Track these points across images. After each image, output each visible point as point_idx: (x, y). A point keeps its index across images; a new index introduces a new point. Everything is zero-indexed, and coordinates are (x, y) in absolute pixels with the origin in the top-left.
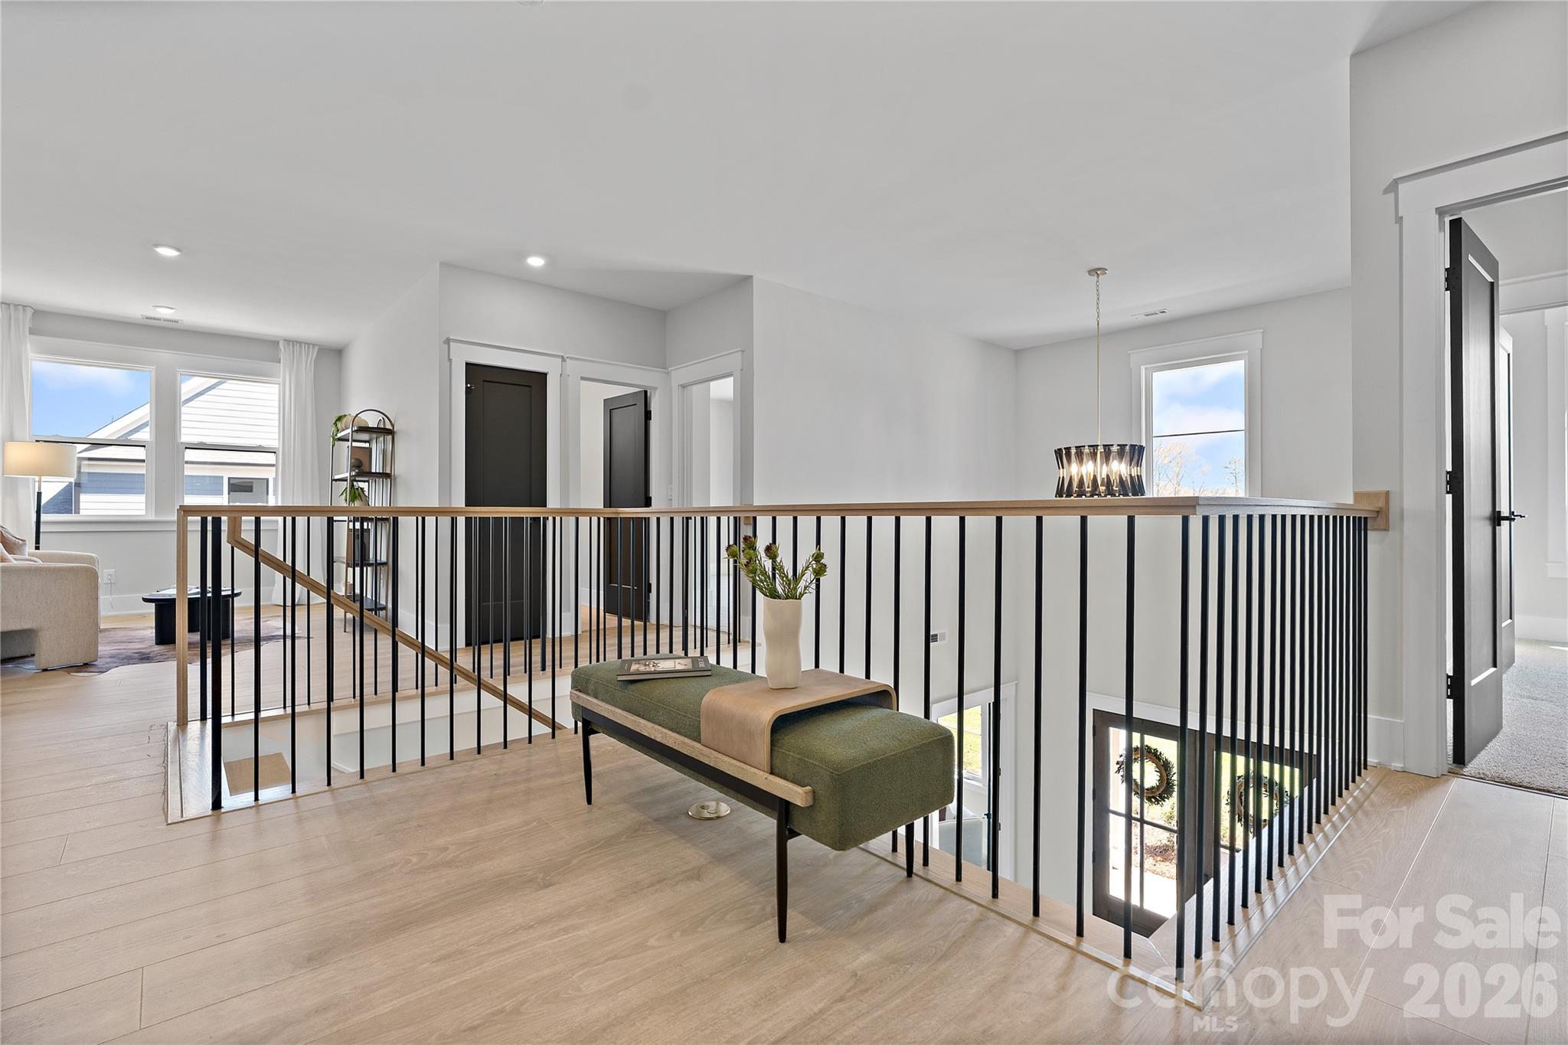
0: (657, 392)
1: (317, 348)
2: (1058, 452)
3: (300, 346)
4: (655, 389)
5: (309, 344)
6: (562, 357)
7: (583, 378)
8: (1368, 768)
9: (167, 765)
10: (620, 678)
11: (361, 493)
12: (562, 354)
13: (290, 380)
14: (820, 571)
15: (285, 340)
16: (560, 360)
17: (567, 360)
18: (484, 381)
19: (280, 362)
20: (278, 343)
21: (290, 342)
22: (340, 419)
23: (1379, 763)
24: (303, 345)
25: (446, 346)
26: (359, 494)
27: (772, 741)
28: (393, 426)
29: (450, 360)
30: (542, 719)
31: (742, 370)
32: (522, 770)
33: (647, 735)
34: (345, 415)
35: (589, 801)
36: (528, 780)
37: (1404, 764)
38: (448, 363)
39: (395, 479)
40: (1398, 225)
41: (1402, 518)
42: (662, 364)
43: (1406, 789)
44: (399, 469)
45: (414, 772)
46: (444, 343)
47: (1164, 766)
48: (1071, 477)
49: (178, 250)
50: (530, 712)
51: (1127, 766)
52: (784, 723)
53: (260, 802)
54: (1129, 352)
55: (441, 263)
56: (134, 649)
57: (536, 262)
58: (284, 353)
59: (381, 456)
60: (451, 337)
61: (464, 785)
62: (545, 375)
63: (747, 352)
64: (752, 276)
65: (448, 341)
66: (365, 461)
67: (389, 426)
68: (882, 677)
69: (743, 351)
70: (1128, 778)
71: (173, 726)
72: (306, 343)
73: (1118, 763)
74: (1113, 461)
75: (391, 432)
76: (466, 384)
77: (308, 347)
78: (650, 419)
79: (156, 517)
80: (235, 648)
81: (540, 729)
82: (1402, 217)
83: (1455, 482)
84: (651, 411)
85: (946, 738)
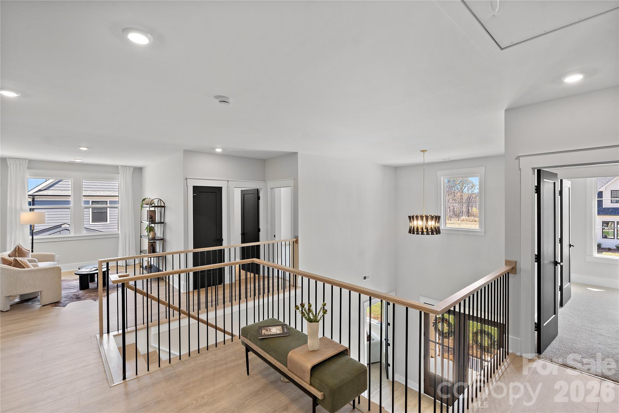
0: (262, 190)
1: (133, 168)
2: (410, 217)
3: (127, 168)
4: (262, 189)
5: (130, 167)
6: (228, 181)
7: (235, 187)
8: (509, 354)
9: (102, 357)
10: (259, 338)
11: (153, 229)
12: (228, 180)
13: (123, 181)
14: (325, 312)
15: (121, 166)
16: (227, 182)
17: (229, 181)
18: (199, 192)
19: (119, 174)
20: (118, 166)
21: (123, 166)
22: (144, 200)
23: (513, 353)
24: (128, 167)
25: (186, 181)
26: (152, 229)
27: (311, 374)
28: (164, 204)
29: (187, 186)
30: (228, 333)
31: (294, 186)
32: (223, 358)
33: (269, 360)
34: (146, 198)
35: (248, 374)
36: (226, 363)
37: (521, 354)
38: (187, 187)
39: (165, 224)
40: (520, 171)
41: (520, 270)
42: (264, 180)
43: (519, 365)
44: (167, 220)
45: (187, 360)
46: (185, 179)
47: (449, 324)
48: (414, 227)
49: (88, 148)
50: (224, 332)
51: (435, 324)
52: (315, 368)
53: (138, 375)
54: (437, 171)
55: (184, 150)
56: (73, 293)
57: (219, 150)
58: (120, 171)
59: (159, 213)
60: (187, 177)
61: (205, 366)
62: (221, 188)
63: (296, 180)
64: (298, 152)
65: (186, 179)
66: (154, 217)
67: (163, 205)
68: (345, 344)
69: (294, 179)
70: (436, 329)
71: (98, 336)
72: (129, 167)
73: (433, 323)
74: (429, 221)
75: (164, 207)
76: (193, 194)
77: (130, 168)
78: (260, 199)
79: (74, 235)
80: (109, 292)
81: (228, 337)
82: (521, 169)
83: (538, 258)
84: (260, 197)
85: (365, 370)
